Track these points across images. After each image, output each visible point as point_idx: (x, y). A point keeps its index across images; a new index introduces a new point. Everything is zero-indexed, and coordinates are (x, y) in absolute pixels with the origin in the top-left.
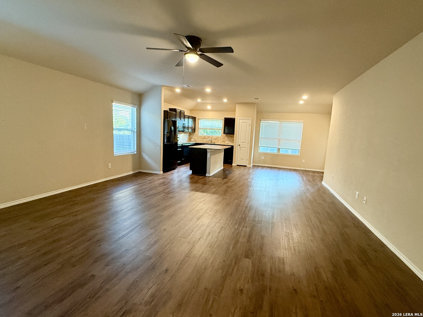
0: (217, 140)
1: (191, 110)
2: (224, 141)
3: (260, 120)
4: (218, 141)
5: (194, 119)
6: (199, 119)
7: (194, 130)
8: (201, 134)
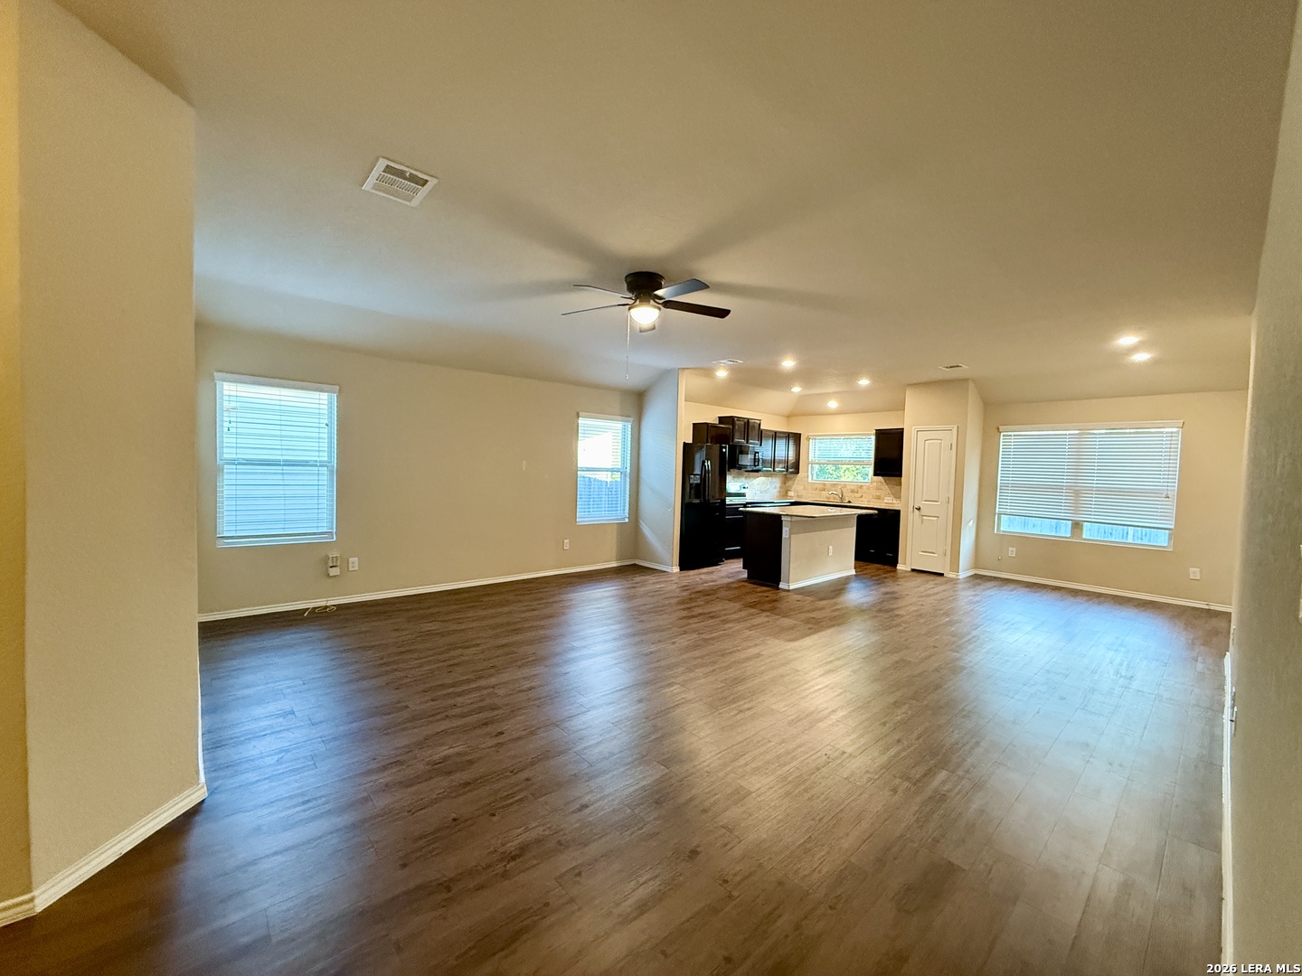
0: (859, 495)
1: (789, 417)
2: (878, 498)
3: (998, 428)
4: (862, 497)
5: (796, 438)
6: (808, 439)
7: (796, 467)
8: (815, 478)
